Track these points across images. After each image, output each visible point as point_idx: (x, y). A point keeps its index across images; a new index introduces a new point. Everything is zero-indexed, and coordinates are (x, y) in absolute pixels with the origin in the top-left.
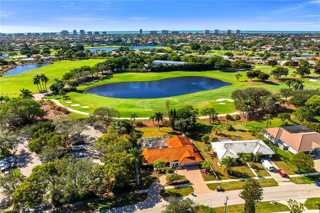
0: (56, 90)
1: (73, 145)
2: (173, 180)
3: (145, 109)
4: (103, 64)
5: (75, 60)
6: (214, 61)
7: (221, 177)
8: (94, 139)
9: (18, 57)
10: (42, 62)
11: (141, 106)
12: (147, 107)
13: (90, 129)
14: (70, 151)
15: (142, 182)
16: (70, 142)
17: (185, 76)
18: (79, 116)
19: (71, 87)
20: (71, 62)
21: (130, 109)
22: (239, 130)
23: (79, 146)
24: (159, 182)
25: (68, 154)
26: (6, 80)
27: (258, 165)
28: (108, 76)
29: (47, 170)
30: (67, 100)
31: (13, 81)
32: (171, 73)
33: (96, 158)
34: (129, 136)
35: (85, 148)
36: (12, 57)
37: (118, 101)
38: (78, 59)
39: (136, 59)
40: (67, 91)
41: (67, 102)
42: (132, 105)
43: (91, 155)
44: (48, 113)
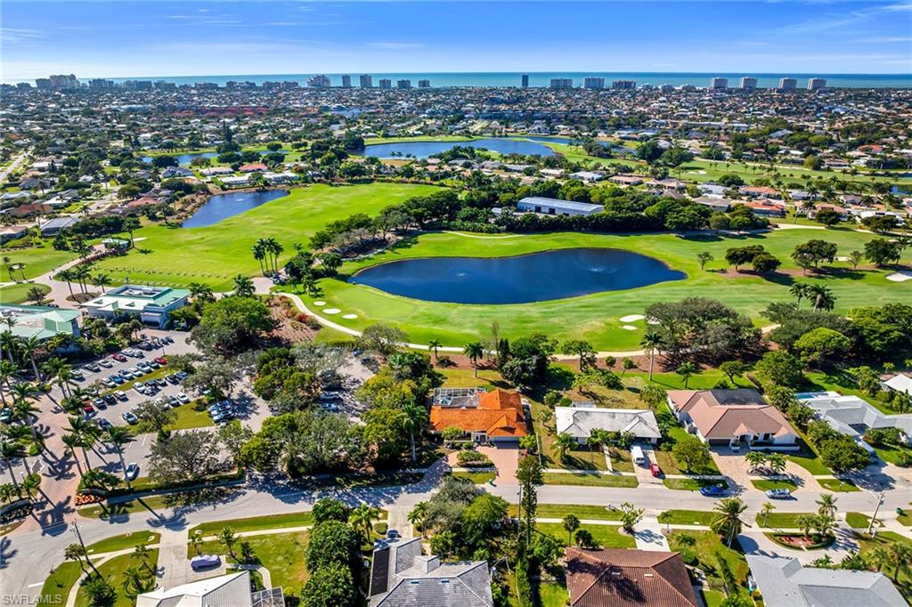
0: (297, 273)
1: (322, 390)
2: (467, 460)
3: (464, 328)
4: (397, 210)
5: (341, 185)
6: (665, 209)
7: (548, 464)
8: (358, 382)
9: (213, 170)
10: (266, 188)
11: (458, 320)
12: (470, 325)
13: (352, 364)
14: (318, 400)
15: (420, 458)
16: (319, 386)
17: (586, 245)
18: (336, 336)
19: (327, 266)
20: (332, 192)
21: (435, 328)
22: (630, 389)
23: (332, 393)
24: (447, 460)
25: (314, 405)
26: (194, 237)
27: (624, 453)
28: (408, 238)
29: (285, 425)
30: (316, 297)
31: (210, 240)
32: (554, 236)
33: (357, 416)
34: (413, 384)
35: (341, 396)
36: (200, 170)
37: (416, 306)
38: (349, 181)
39: (479, 194)
40: (317, 275)
41: (316, 303)
42: (442, 317)
43: (349, 410)
44: (281, 324)
